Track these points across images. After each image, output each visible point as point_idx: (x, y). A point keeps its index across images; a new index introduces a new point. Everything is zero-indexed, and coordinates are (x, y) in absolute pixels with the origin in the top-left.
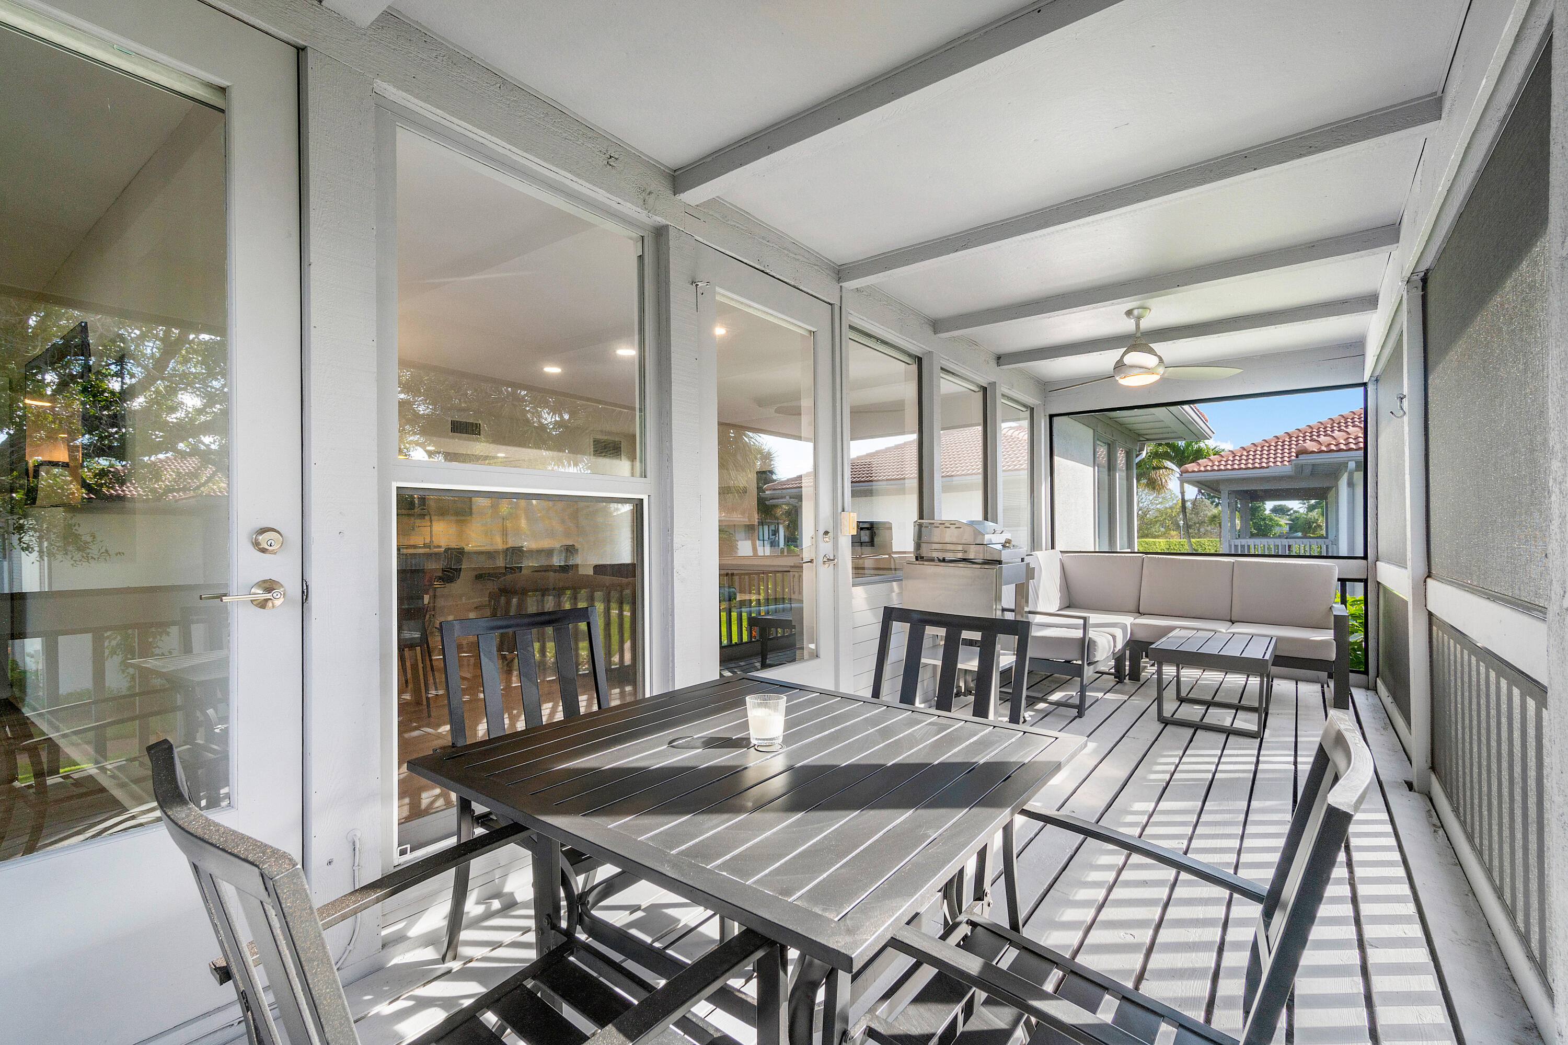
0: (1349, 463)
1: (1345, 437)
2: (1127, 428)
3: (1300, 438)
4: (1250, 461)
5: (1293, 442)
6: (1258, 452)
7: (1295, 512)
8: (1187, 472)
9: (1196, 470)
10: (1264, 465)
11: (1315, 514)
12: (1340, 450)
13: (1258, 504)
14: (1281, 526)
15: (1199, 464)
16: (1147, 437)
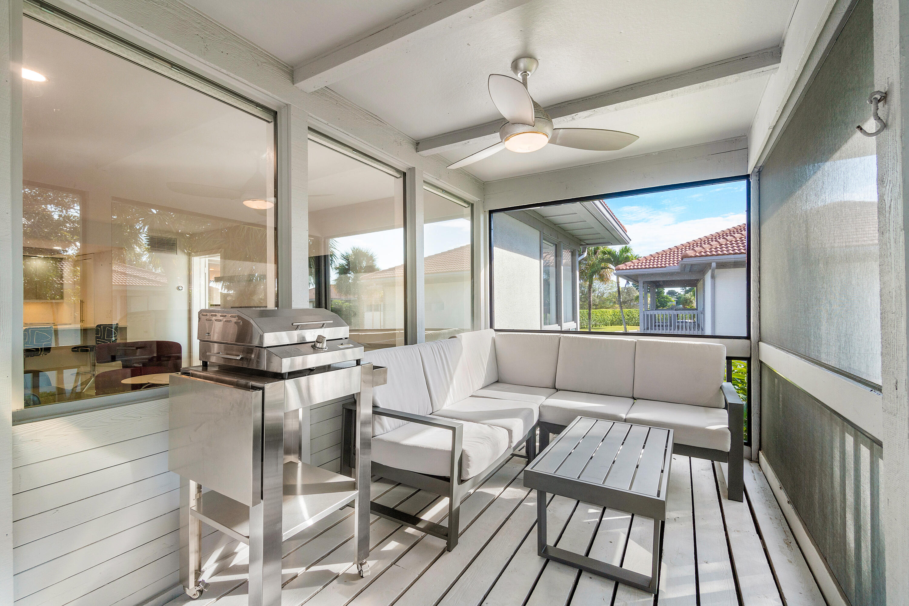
0: (712, 263)
1: (710, 248)
2: (570, 234)
3: (683, 250)
4: (655, 263)
5: (679, 252)
6: (660, 258)
7: (679, 294)
8: (619, 269)
9: (624, 268)
10: (663, 265)
11: (688, 295)
12: (707, 255)
13: (661, 289)
14: (672, 302)
15: (626, 265)
16: (587, 242)
